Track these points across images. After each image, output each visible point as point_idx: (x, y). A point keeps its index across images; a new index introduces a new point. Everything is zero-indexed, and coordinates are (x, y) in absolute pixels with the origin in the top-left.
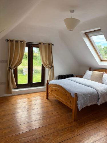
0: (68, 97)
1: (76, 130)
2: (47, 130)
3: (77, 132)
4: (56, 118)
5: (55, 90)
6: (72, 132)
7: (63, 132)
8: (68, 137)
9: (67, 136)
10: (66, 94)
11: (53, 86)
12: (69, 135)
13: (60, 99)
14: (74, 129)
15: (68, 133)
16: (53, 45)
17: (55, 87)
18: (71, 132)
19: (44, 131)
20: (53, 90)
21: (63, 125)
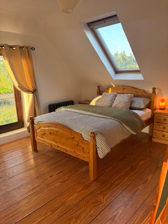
0: (78, 141)
1: (101, 198)
2: (49, 213)
3: (103, 201)
4: (59, 184)
5: (50, 134)
6: (95, 204)
7: (79, 209)
8: (91, 216)
9: (89, 215)
10: (72, 137)
11: (44, 127)
12: (90, 211)
13: (61, 148)
14: (98, 197)
15: (89, 209)
16: (33, 49)
17: (49, 127)
18: (93, 203)
19: (43, 218)
20: (44, 134)
21: (75, 195)
